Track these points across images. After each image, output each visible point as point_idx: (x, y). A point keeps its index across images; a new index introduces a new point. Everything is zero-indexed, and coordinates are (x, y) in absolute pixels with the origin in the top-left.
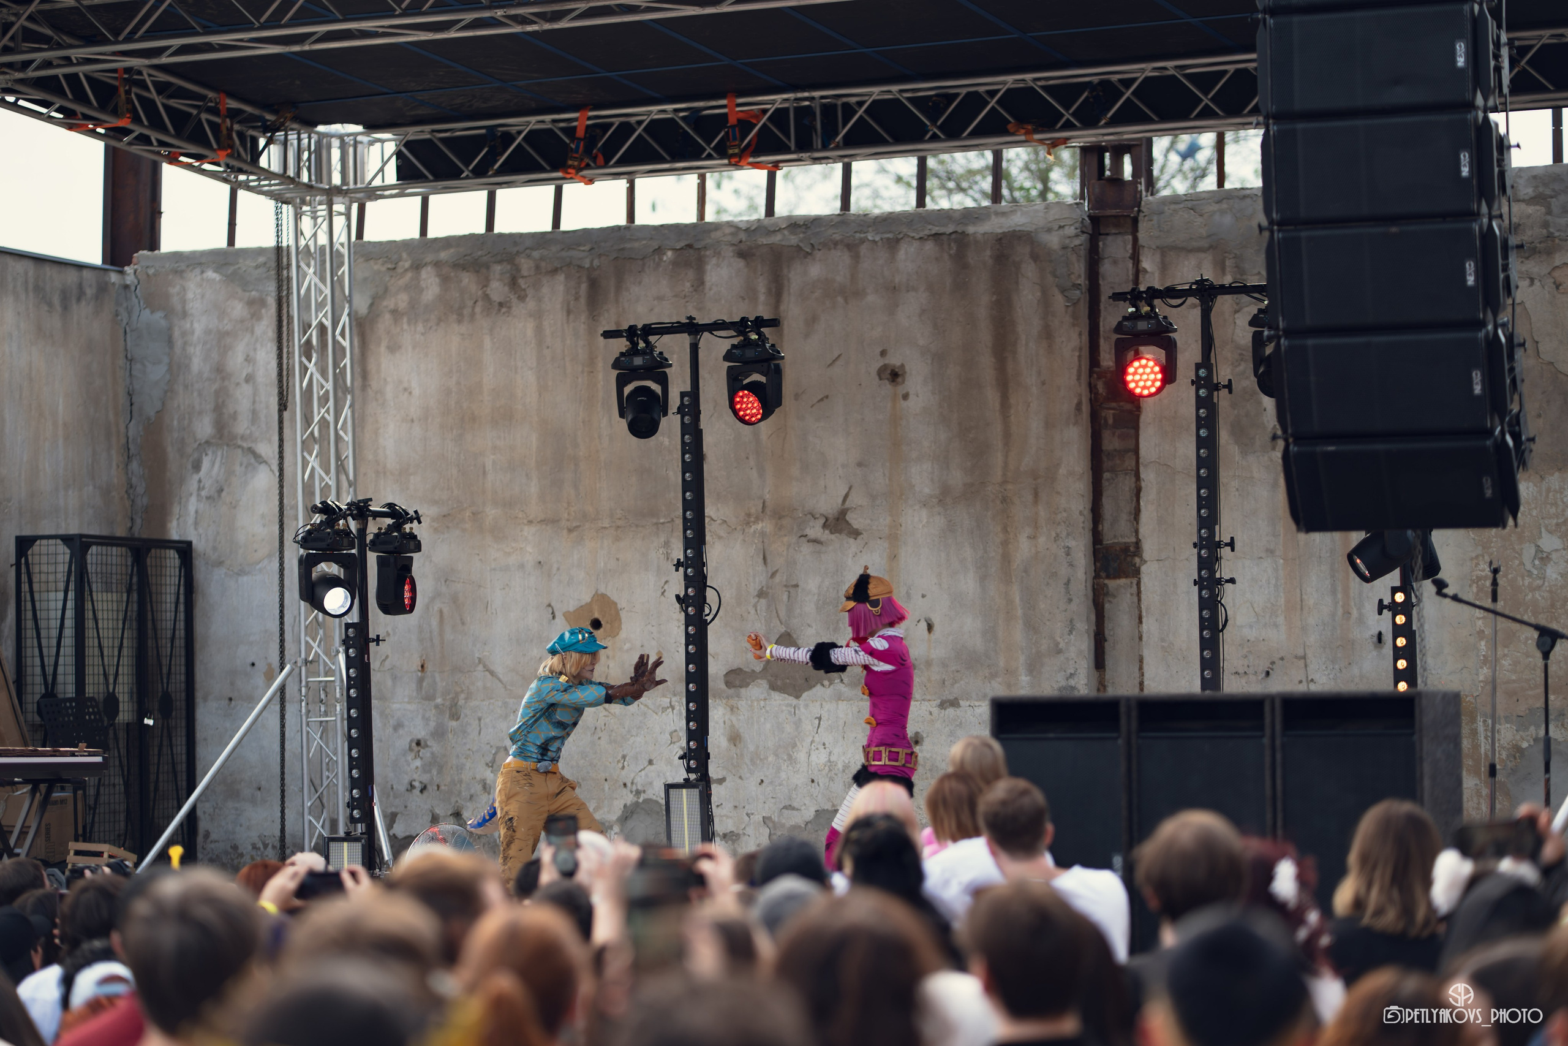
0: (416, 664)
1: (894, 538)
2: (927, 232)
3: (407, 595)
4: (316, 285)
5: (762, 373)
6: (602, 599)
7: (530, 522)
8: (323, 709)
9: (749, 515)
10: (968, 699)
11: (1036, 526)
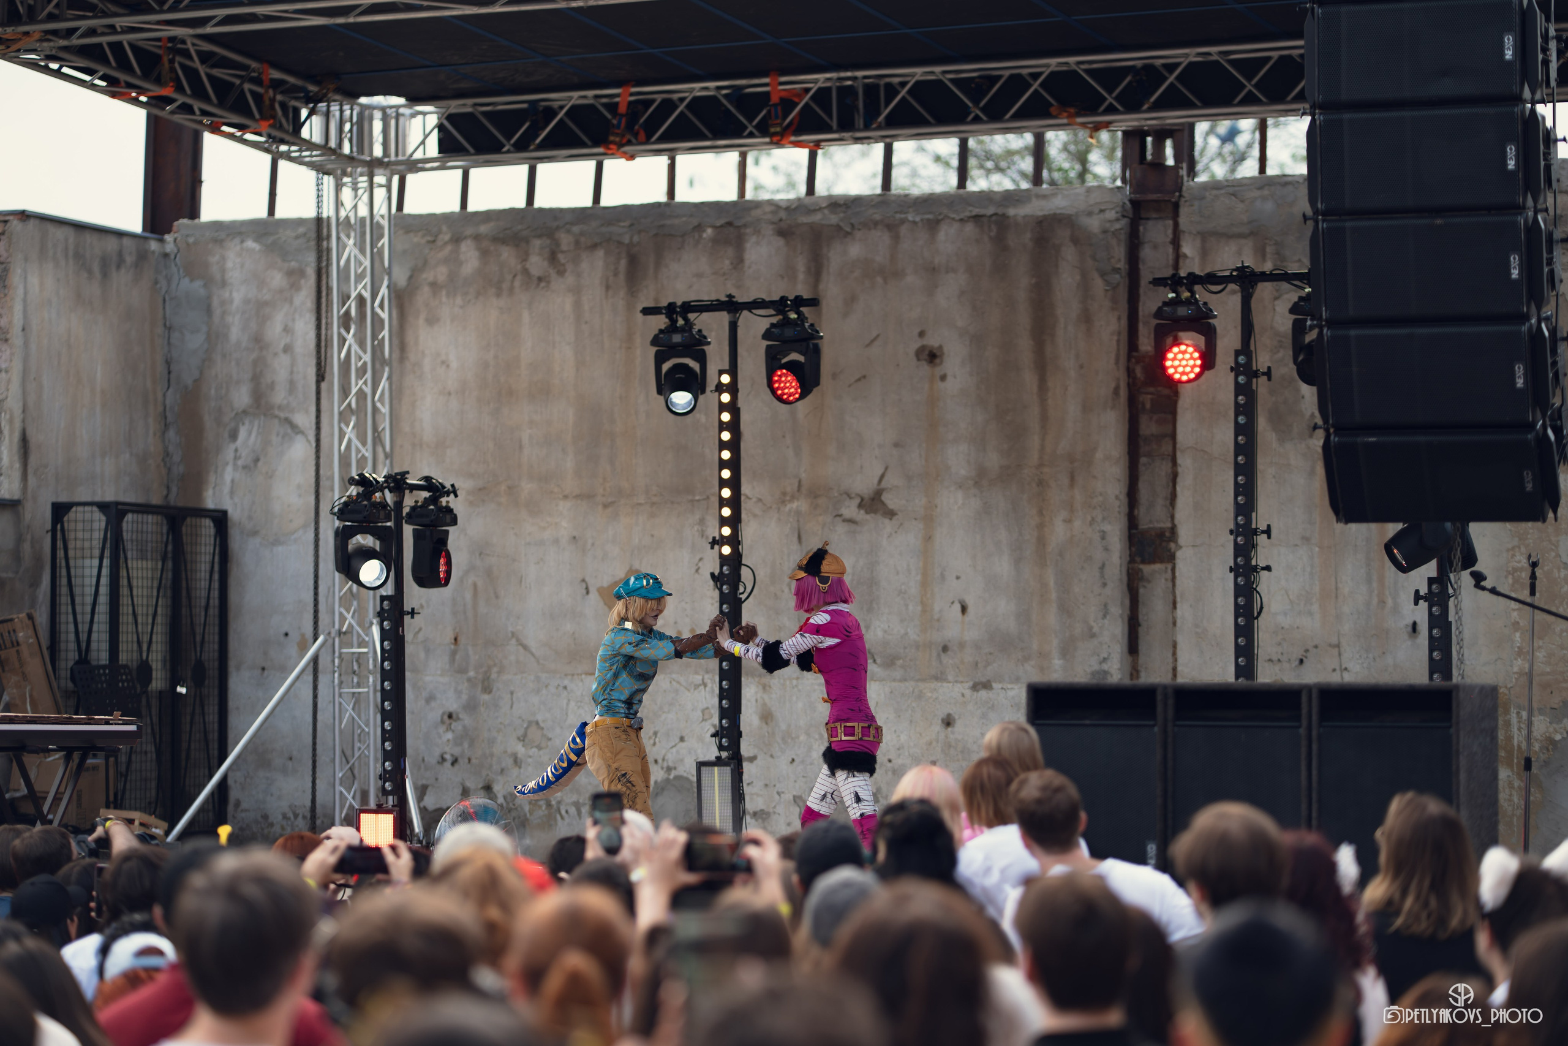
0: (449, 636)
1: (929, 519)
2: (967, 214)
3: (442, 568)
4: (355, 257)
5: (800, 353)
7: (566, 497)
8: (355, 680)
9: (784, 494)
10: (1000, 682)
11: (1072, 510)
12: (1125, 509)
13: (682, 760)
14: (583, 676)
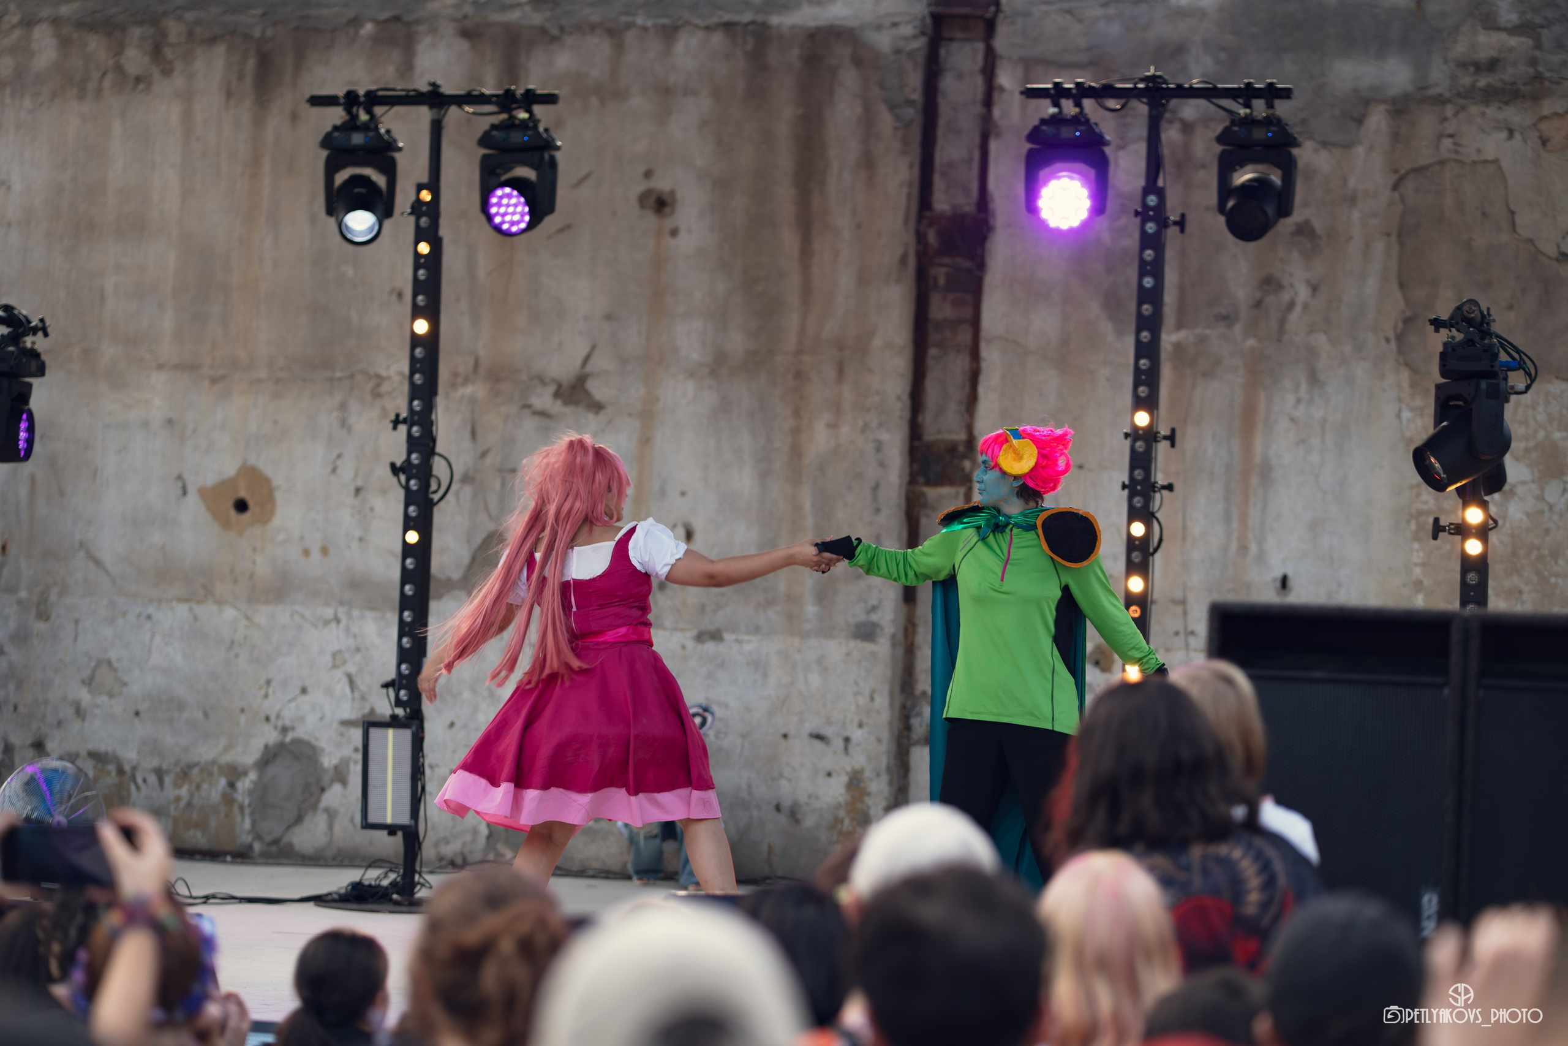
1: (647, 415)
2: (715, 20)
3: (22, 435)
5: (532, 166)
6: (251, 474)
7: (160, 367)
9: (455, 375)
10: (734, 632)
11: (838, 410)
12: (907, 414)
13: (302, 719)
14: (174, 604)
